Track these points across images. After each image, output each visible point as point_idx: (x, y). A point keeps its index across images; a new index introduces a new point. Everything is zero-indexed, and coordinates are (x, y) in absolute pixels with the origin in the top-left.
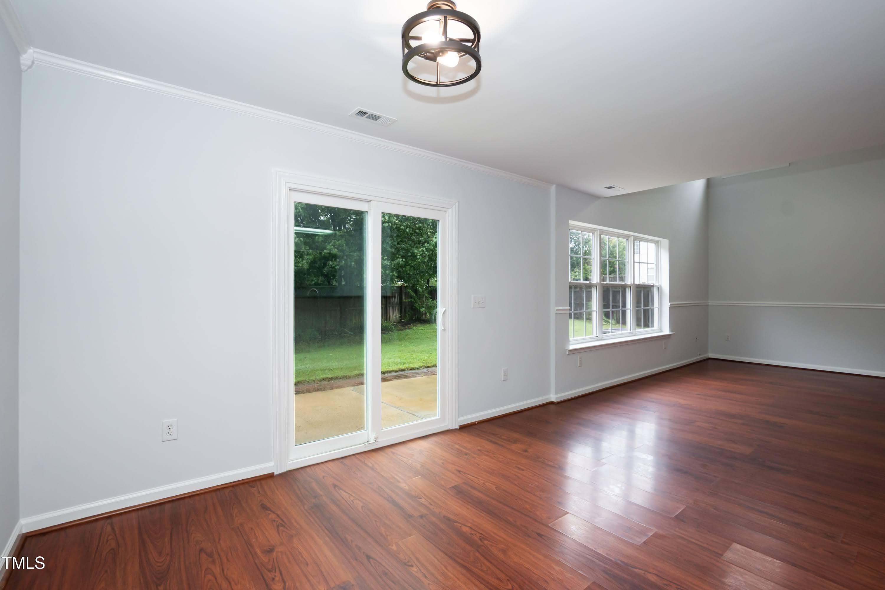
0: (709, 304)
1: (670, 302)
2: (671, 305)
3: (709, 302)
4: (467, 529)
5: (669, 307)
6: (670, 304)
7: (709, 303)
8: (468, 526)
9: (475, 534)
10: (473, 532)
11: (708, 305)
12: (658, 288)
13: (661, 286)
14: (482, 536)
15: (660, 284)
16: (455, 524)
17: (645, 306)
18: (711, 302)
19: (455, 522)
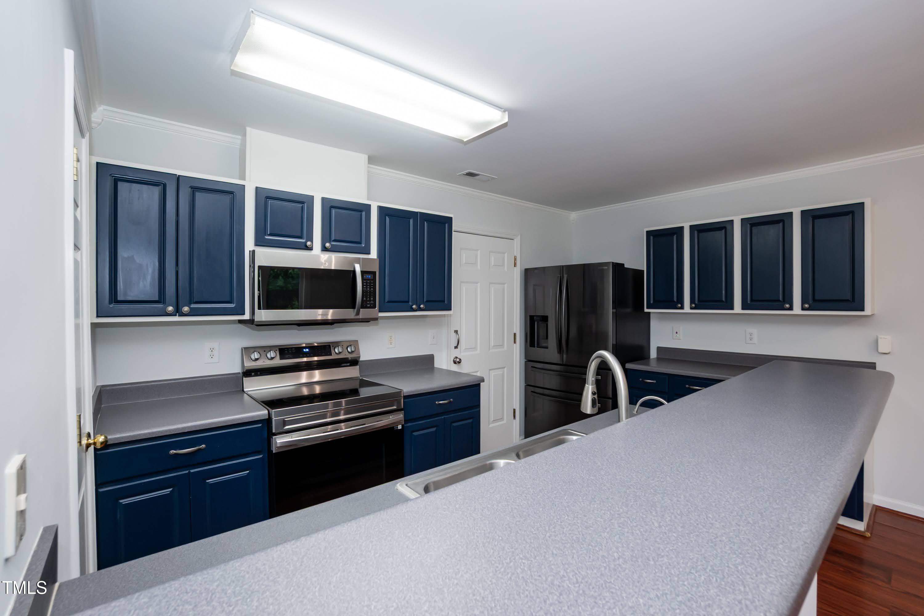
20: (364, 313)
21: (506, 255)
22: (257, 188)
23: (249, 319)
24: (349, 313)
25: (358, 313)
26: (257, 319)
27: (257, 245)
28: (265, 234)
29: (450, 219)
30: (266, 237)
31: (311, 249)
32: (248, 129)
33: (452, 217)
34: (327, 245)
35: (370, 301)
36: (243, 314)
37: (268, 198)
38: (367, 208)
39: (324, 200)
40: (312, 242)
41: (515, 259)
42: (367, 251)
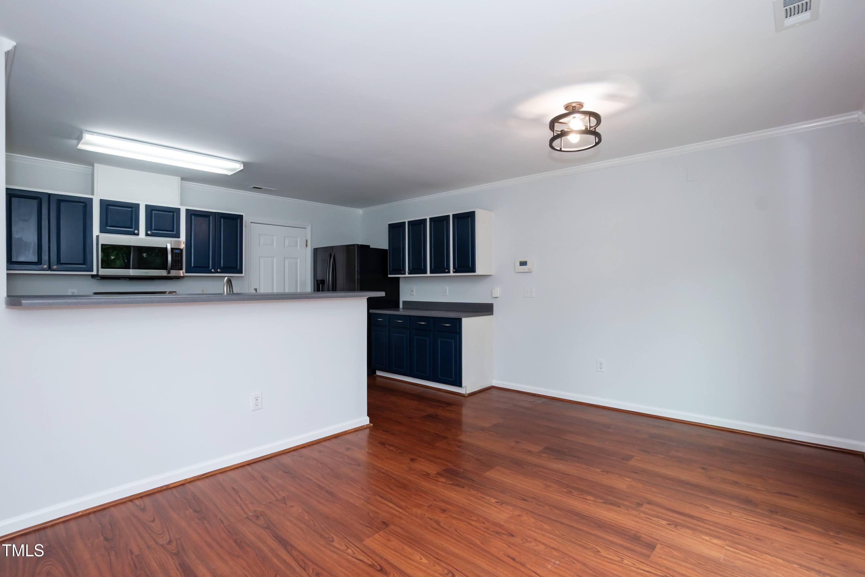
4: (440, 480)
8: (440, 482)
9: (433, 477)
10: (435, 478)
14: (428, 477)
16: (451, 483)
19: (452, 484)
20: (173, 273)
21: (299, 239)
22: (101, 200)
23: (96, 274)
24: (163, 273)
25: (169, 273)
26: (100, 274)
27: (101, 232)
28: (107, 226)
29: (242, 216)
30: (108, 228)
31: (138, 234)
32: (96, 165)
33: (243, 215)
34: (149, 232)
35: (179, 266)
36: (92, 271)
37: (108, 205)
38: (178, 210)
39: (147, 206)
40: (138, 230)
41: (307, 242)
42: (178, 236)
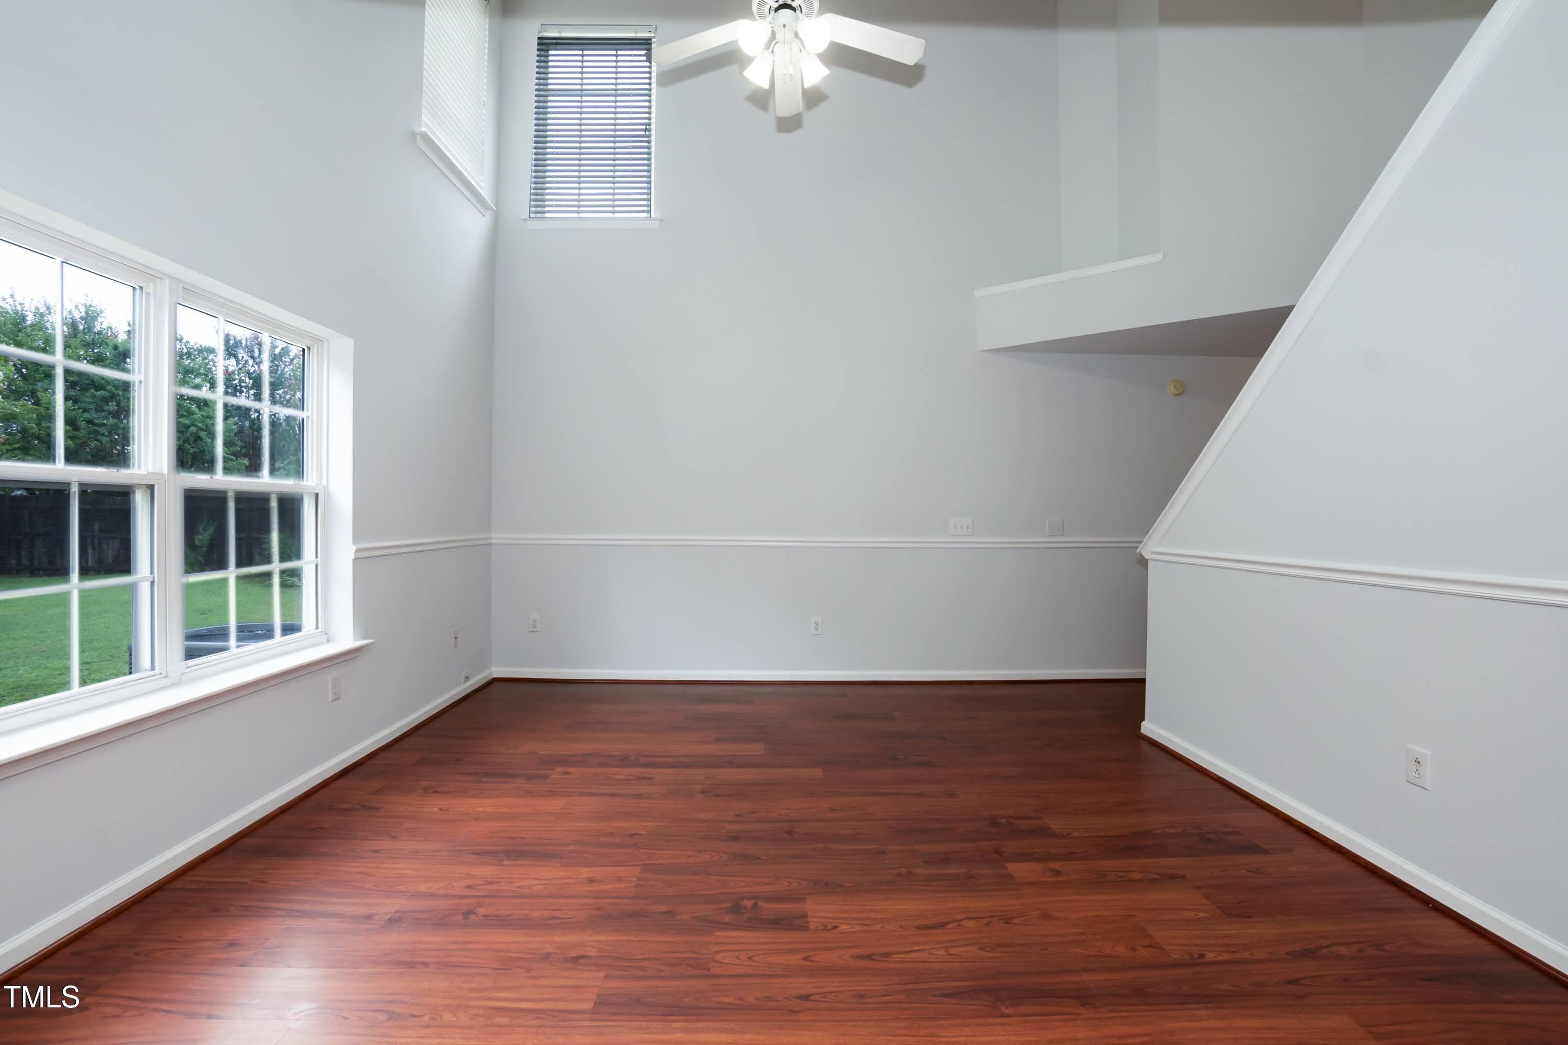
0: (493, 541)
1: (355, 541)
2: (357, 551)
3: (494, 535)
5: (356, 560)
6: (354, 548)
7: (491, 538)
11: (491, 544)
12: (317, 495)
13: (326, 488)
15: (324, 482)
17: (284, 558)
18: (497, 537)
